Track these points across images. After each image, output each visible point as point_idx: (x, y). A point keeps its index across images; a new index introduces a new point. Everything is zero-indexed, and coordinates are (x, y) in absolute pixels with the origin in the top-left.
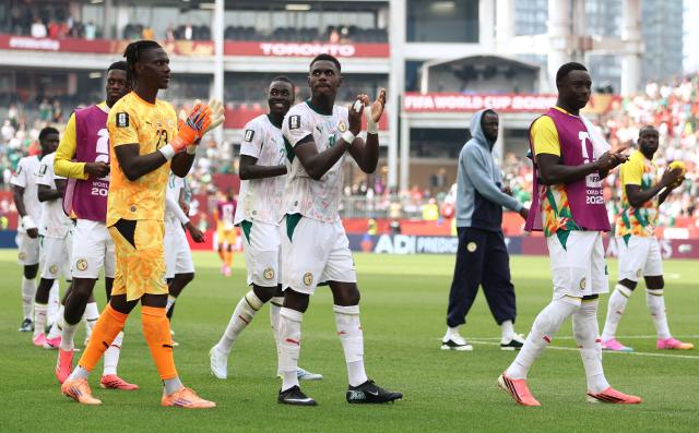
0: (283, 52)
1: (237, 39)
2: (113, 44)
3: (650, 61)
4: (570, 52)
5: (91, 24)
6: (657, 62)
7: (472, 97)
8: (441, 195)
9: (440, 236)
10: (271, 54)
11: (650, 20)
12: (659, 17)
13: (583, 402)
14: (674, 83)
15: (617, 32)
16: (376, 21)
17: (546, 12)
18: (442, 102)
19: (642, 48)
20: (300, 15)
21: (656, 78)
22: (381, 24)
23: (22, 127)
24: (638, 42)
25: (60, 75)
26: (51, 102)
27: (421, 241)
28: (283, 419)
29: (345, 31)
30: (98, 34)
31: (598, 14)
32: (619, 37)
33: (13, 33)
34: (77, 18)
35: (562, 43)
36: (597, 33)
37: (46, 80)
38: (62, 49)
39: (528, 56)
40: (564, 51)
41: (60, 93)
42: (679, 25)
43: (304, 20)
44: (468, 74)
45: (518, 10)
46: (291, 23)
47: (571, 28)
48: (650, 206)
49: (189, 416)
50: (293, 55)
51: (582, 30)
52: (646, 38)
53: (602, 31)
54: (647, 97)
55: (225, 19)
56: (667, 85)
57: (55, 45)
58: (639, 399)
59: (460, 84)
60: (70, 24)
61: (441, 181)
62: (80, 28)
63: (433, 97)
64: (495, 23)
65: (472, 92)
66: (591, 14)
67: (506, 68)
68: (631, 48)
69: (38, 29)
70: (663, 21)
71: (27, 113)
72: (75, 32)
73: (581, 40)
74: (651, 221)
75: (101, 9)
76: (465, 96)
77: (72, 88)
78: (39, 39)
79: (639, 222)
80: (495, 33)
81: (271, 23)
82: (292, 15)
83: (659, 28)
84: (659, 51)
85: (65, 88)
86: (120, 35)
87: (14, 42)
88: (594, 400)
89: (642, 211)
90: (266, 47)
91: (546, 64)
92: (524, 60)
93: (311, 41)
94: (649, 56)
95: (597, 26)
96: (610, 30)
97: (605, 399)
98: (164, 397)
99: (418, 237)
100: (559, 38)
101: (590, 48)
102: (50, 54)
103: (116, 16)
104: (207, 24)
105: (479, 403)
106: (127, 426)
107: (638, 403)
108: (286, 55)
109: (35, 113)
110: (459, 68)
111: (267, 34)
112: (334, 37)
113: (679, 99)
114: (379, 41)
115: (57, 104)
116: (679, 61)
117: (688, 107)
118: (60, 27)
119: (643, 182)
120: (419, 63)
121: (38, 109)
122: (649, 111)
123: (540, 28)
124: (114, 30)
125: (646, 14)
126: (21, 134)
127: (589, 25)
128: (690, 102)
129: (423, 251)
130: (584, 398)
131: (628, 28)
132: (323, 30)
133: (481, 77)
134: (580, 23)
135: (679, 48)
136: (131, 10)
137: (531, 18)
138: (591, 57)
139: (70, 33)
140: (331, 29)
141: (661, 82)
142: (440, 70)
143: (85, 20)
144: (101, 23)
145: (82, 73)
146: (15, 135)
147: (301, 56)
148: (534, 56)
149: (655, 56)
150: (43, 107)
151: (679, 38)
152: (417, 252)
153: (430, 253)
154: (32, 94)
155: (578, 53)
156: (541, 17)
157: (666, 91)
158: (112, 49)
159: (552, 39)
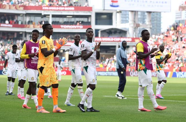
0: (66, 27)
1: (55, 24)
2: (25, 25)
3: (153, 30)
4: (134, 27)
5: (20, 21)
6: (155, 30)
7: (111, 38)
8: (104, 62)
9: (103, 71)
10: (63, 28)
11: (153, 20)
12: (155, 19)
13: (137, 111)
14: (159, 35)
15: (145, 23)
16: (88, 20)
17: (129, 18)
18: (104, 39)
19: (151, 26)
20: (70, 18)
21: (155, 34)
22: (89, 21)
23: (3, 45)
24: (150, 25)
25: (13, 33)
26: (11, 39)
27: (99, 72)
28: (66, 115)
29: (80, 22)
30: (22, 23)
31: (141, 18)
32: (146, 24)
33: (1, 23)
34: (17, 19)
35: (132, 25)
36: (141, 23)
37: (9, 34)
38: (13, 27)
39: (124, 28)
40: (133, 27)
41: (12, 37)
42: (160, 21)
43: (71, 20)
44: (110, 33)
45: (122, 17)
46: (68, 21)
47: (134, 21)
48: (163, 63)
49: (43, 115)
50: (68, 28)
51: (137, 22)
52: (152, 24)
53: (142, 22)
54: (153, 38)
55: (52, 19)
56: (157, 35)
57: (11, 26)
58: (150, 110)
59: (108, 35)
60: (15, 21)
61: (103, 58)
62: (17, 22)
63: (102, 38)
64: (116, 20)
65: (111, 37)
66: (139, 18)
67: (119, 31)
68: (149, 26)
69: (7, 22)
70: (157, 20)
71: (5, 42)
72: (16, 23)
73: (137, 24)
74: (163, 67)
75: (22, 17)
76: (109, 38)
77: (15, 36)
78: (7, 24)
79: (160, 67)
80: (116, 23)
81: (63, 20)
82: (68, 18)
83: (155, 22)
84: (155, 27)
85: (14, 36)
86: (27, 23)
87: (2, 25)
88: (140, 111)
89: (161, 65)
90: (62, 26)
91: (128, 30)
92: (123, 29)
93: (72, 25)
94: (153, 28)
95: (141, 21)
96: (144, 22)
97: (142, 110)
98: (37, 110)
99: (98, 72)
100: (131, 24)
101: (139, 26)
102: (10, 28)
103: (26, 19)
104: (48, 20)
105: (112, 111)
106: (29, 117)
107: (150, 111)
108: (67, 28)
109: (7, 42)
110: (108, 31)
111: (62, 23)
112: (78, 24)
113: (160, 39)
114: (88, 25)
115: (12, 40)
116: (160, 30)
117: (162, 40)
118: (13, 21)
119: (160, 58)
120: (98, 30)
121: (7, 41)
122: (153, 41)
123: (127, 21)
124: (26, 22)
125: (152, 18)
126: (3, 47)
127: (139, 21)
128: (163, 39)
129: (99, 75)
130: (138, 110)
131: (148, 22)
132: (75, 22)
133: (113, 33)
134: (136, 20)
135: (160, 26)
136: (30, 17)
137: (125, 19)
138: (139, 29)
139: (15, 23)
140: (77, 22)
141: (156, 35)
142: (103, 32)
143: (19, 20)
144: (22, 21)
145: (18, 33)
146: (2, 47)
147: (70, 28)
148: (126, 28)
149: (155, 28)
150: (9, 40)
151: (160, 24)
152: (98, 75)
153: (101, 75)
154: (6, 38)
155: (136, 28)
156: (127, 19)
157: (157, 37)
158: (25, 27)
159: (130, 24)
